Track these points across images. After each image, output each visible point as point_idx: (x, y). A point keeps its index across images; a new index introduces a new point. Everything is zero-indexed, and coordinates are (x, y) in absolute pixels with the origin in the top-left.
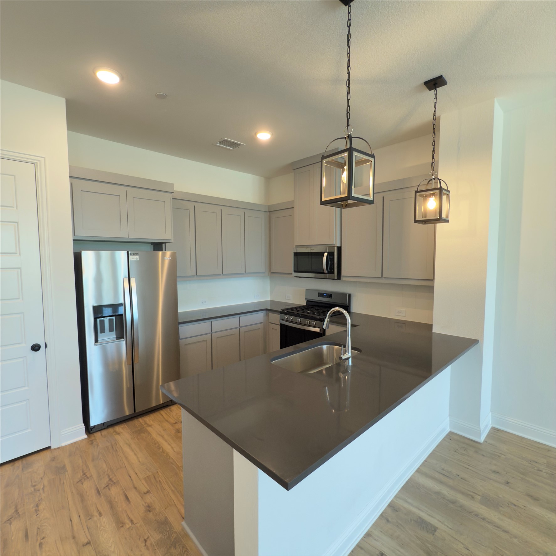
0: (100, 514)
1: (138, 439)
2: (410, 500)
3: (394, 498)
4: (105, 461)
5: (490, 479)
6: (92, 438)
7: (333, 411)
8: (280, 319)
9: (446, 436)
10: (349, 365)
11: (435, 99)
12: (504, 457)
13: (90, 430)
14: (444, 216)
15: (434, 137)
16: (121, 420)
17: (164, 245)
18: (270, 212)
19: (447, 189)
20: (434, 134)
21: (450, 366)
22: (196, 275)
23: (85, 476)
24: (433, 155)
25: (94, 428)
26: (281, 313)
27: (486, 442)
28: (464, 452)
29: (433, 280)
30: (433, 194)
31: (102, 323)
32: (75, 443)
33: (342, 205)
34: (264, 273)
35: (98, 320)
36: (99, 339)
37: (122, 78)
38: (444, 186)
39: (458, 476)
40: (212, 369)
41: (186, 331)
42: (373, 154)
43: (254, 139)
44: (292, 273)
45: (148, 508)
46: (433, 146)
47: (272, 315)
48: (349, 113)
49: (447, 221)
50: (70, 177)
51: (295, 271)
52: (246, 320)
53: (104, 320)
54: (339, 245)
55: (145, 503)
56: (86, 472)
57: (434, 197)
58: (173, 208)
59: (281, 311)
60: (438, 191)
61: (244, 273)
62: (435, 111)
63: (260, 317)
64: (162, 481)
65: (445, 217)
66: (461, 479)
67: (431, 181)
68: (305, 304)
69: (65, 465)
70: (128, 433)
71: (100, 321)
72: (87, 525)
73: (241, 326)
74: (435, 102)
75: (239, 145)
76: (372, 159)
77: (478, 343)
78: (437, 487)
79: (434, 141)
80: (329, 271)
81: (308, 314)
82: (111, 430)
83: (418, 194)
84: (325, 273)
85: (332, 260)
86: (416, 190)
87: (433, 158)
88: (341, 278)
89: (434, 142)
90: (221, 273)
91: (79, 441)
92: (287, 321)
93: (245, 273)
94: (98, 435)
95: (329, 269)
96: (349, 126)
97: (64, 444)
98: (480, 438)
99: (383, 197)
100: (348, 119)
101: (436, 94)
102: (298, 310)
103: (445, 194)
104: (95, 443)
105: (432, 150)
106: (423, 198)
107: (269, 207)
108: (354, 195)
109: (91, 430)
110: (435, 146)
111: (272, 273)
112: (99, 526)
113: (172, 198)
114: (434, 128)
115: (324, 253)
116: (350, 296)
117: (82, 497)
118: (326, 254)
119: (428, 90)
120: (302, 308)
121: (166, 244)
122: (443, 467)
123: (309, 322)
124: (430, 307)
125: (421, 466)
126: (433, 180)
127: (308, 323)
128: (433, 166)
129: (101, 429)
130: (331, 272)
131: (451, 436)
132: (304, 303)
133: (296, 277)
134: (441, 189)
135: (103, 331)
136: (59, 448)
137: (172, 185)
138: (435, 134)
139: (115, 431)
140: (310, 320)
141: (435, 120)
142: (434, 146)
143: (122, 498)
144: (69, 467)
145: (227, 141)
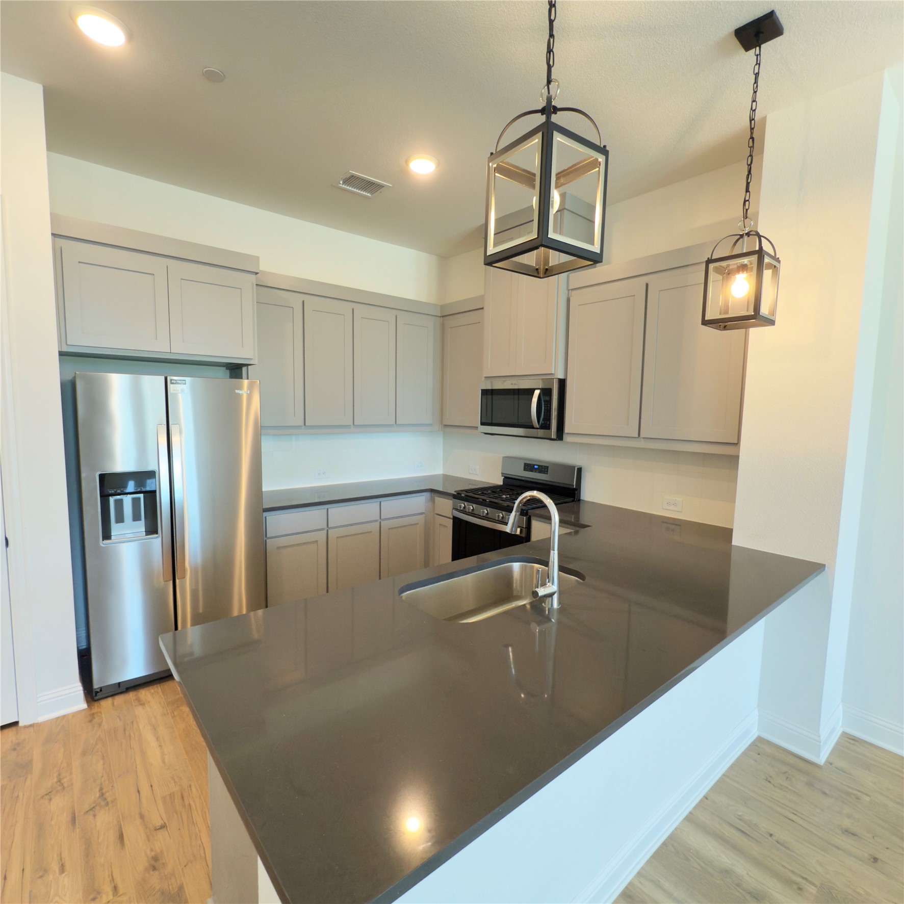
0: (62, 869)
1: (174, 717)
2: (667, 885)
3: (635, 877)
4: (103, 758)
5: (838, 848)
6: (95, 709)
7: (523, 696)
8: (454, 508)
9: (750, 745)
10: (553, 609)
11: (757, 67)
12: (868, 799)
13: (94, 695)
14: (764, 310)
15: (751, 147)
16: (155, 678)
17: (244, 369)
18: (443, 316)
19: (773, 255)
20: (751, 140)
21: (764, 618)
22: (305, 425)
23: (61, 786)
24: (748, 184)
25: (101, 690)
26: (454, 498)
27: (831, 764)
28: (785, 784)
29: (737, 444)
30: (743, 268)
31: (119, 504)
32: (64, 716)
33: (537, 269)
34: (430, 425)
35: (112, 500)
36: (112, 534)
37: (130, 36)
38: (766, 247)
39: (771, 835)
40: (327, 592)
41: (278, 523)
42: (605, 146)
43: (404, 173)
44: (477, 427)
45: (153, 862)
46: (748, 165)
47: (439, 500)
48: (552, 53)
49: (771, 322)
50: (53, 234)
51: (482, 424)
52: (391, 507)
53: (121, 500)
54: (561, 377)
55: (152, 850)
56: (64, 778)
57: (745, 272)
58: (257, 302)
59: (455, 493)
60: (754, 258)
61: (393, 425)
62: (755, 92)
63: (419, 502)
64: (194, 806)
65: (767, 313)
66: (776, 843)
67: (741, 239)
68: (501, 483)
69: (31, 761)
70: (160, 703)
71: (116, 501)
72: (31, 892)
73: (382, 518)
74: (756, 71)
75: (381, 186)
76: (601, 159)
77: (824, 570)
78: (725, 858)
79: (751, 156)
80: (542, 424)
81: (501, 502)
82: (131, 695)
83: (711, 266)
84: (535, 427)
85: (549, 403)
86: (708, 258)
87: (747, 190)
88: (565, 436)
89: (750, 158)
90: (351, 424)
91: (71, 713)
92: (464, 511)
93: (395, 426)
94: (106, 704)
95: (543, 420)
96: (552, 83)
97: (41, 719)
98: (819, 756)
99: (647, 285)
100: (549, 68)
101: (760, 54)
102: (486, 494)
103: (770, 266)
104: (96, 720)
105: (747, 174)
106: (722, 277)
107: (443, 307)
108: (551, 235)
109: (96, 695)
110: (752, 166)
111: (446, 425)
112: (52, 892)
113: (256, 285)
114: (753, 127)
115: (534, 390)
116: (580, 470)
117: (41, 829)
118: (537, 392)
119: (743, 50)
120: (494, 490)
121: (249, 367)
122: (740, 814)
123: (502, 516)
124: (731, 497)
125: (696, 808)
126: (746, 238)
127: (500, 518)
128: (747, 207)
129: (114, 693)
130: (546, 426)
131: (760, 747)
132: (500, 481)
133: (485, 433)
134: (760, 253)
135: (120, 519)
136: (31, 726)
137: (256, 259)
138: (753, 141)
139: (138, 700)
140: (504, 513)
141: (755, 110)
142: (750, 165)
143: (112, 836)
144: (37, 766)
145: (358, 178)
